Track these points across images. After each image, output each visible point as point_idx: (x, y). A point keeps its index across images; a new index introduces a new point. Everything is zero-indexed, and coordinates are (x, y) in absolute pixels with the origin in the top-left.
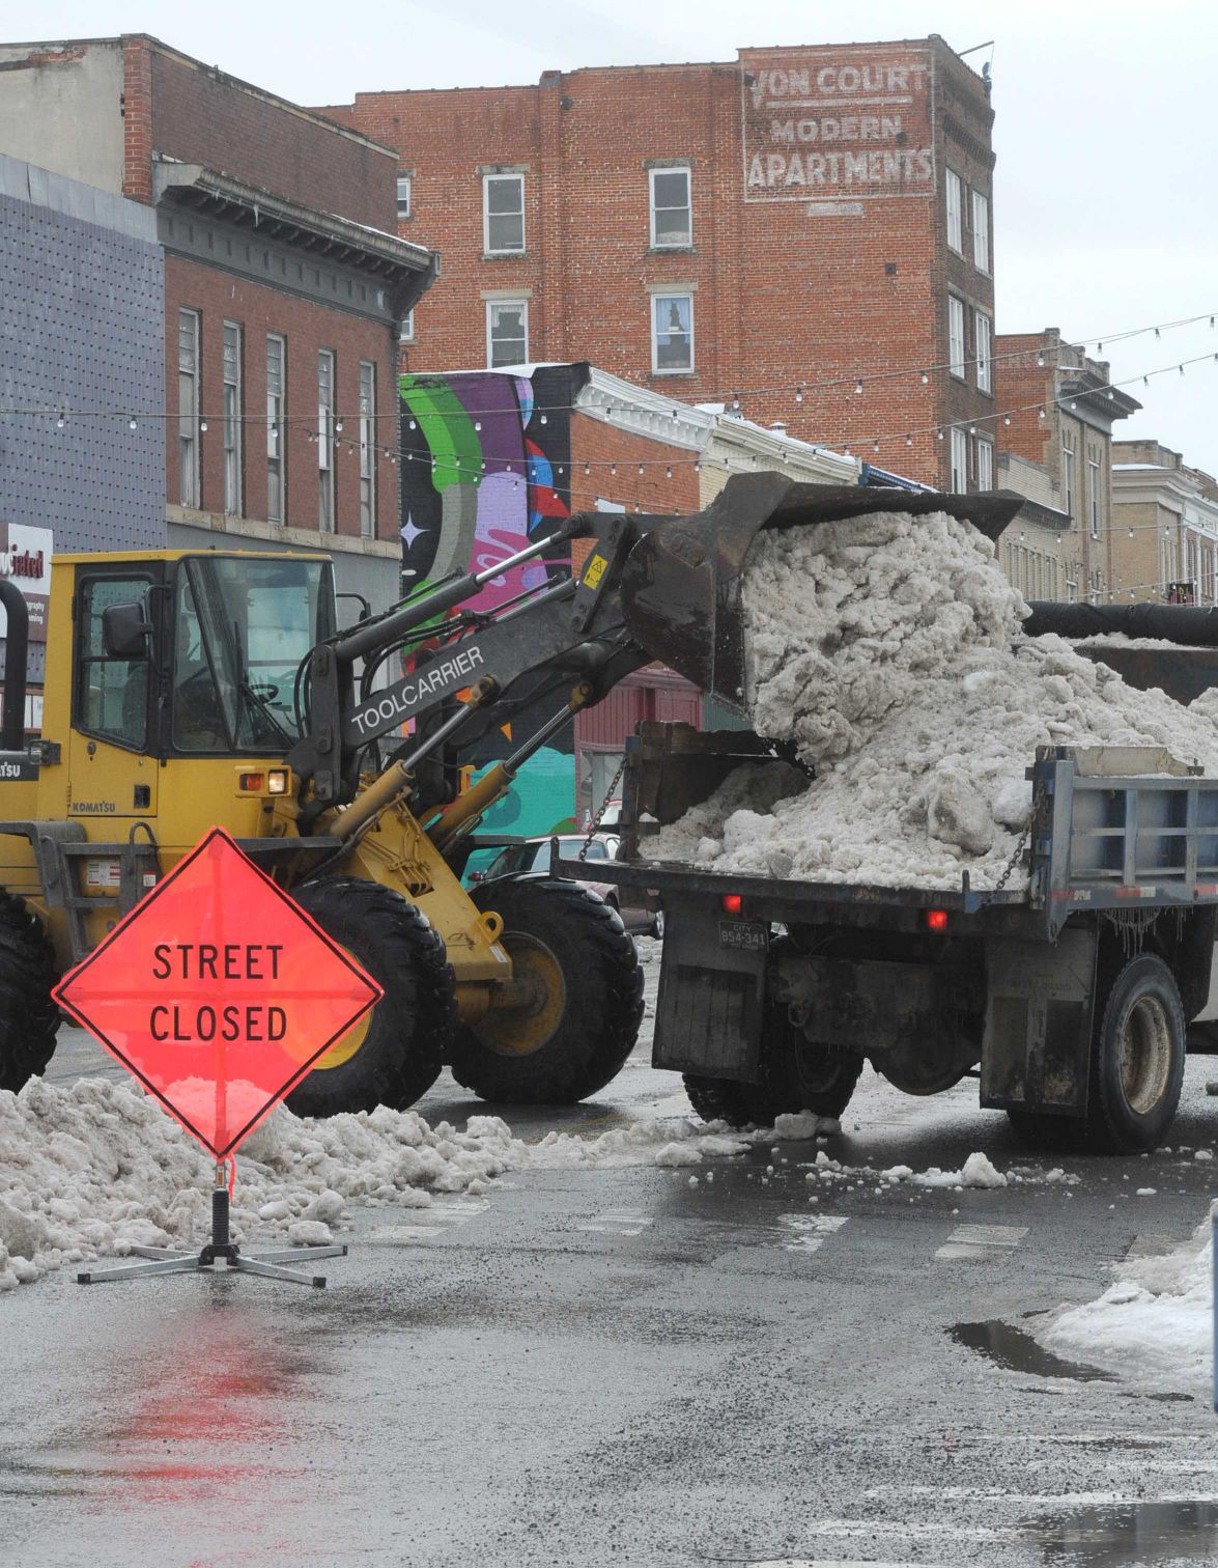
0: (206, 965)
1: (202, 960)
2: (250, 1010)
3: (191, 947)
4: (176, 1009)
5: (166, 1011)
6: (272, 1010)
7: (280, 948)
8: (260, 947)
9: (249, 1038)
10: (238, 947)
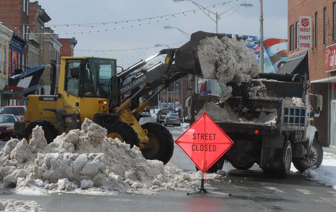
0: (202, 137)
1: (201, 136)
2: (210, 146)
3: (199, 134)
4: (197, 145)
5: (195, 146)
6: (214, 146)
7: (216, 134)
8: (212, 134)
9: (209, 151)
10: (208, 134)
